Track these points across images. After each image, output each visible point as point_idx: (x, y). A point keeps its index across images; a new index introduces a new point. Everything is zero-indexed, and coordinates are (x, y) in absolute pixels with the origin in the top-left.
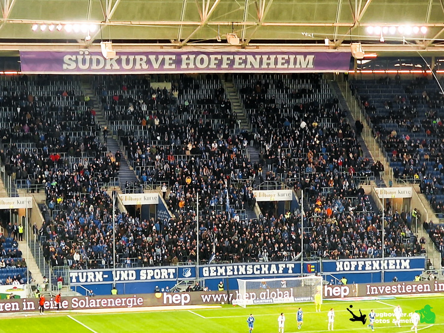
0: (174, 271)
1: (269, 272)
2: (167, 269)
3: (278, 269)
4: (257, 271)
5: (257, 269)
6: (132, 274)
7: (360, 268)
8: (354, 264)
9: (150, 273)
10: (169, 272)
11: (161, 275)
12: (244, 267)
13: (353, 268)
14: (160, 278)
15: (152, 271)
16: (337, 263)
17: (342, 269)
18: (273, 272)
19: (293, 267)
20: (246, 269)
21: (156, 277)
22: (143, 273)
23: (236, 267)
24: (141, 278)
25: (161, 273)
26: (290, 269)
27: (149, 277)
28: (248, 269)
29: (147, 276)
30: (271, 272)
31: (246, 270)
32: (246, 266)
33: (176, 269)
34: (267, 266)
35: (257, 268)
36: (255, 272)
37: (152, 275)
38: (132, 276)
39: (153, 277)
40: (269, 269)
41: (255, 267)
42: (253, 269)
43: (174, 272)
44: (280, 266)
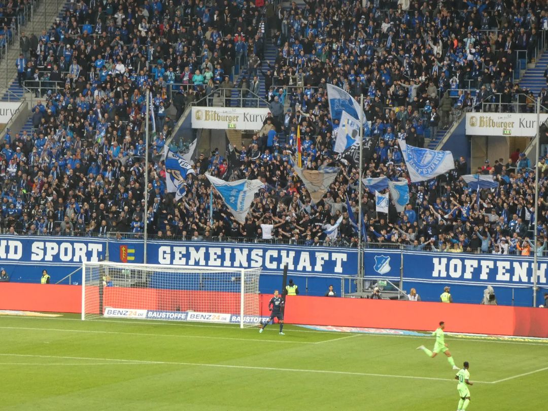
0: (100, 247)
1: (296, 267)
2: (86, 243)
3: (313, 262)
4: (271, 262)
5: (272, 259)
6: (16, 248)
7: (484, 276)
8: (471, 264)
9: (52, 248)
10: (90, 249)
11: (74, 254)
12: (246, 251)
13: (468, 275)
14: (72, 261)
15: (55, 245)
16: (436, 261)
17: (444, 274)
18: (304, 267)
19: (345, 259)
20: (249, 256)
21: (62, 257)
22: (36, 247)
23: (228, 252)
24: (34, 257)
25: (74, 250)
26: (339, 264)
27: (49, 258)
28: (253, 256)
29: (45, 254)
30: (300, 268)
31: (249, 259)
32: (250, 250)
33: (104, 244)
34: (292, 254)
35: (271, 256)
36: (268, 265)
37: (55, 252)
38: (16, 252)
39: (56, 258)
40: (296, 261)
41: (268, 254)
42: (264, 257)
43: (101, 250)
44: (319, 255)
